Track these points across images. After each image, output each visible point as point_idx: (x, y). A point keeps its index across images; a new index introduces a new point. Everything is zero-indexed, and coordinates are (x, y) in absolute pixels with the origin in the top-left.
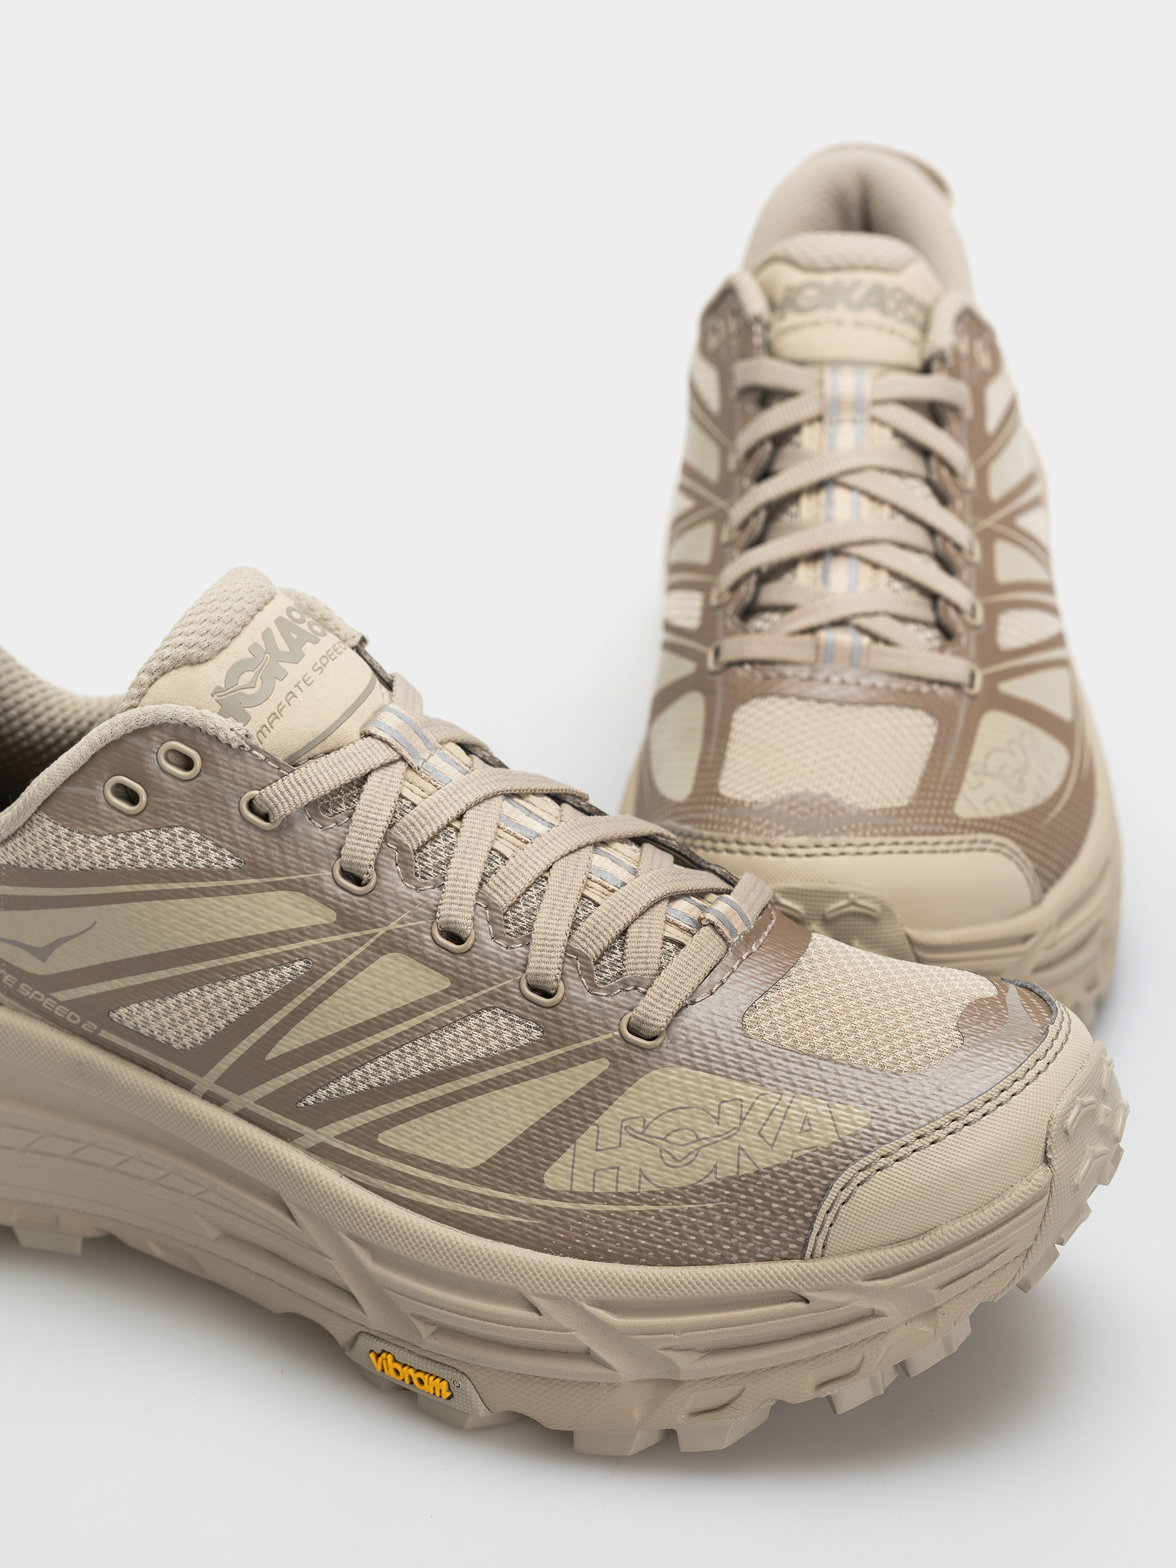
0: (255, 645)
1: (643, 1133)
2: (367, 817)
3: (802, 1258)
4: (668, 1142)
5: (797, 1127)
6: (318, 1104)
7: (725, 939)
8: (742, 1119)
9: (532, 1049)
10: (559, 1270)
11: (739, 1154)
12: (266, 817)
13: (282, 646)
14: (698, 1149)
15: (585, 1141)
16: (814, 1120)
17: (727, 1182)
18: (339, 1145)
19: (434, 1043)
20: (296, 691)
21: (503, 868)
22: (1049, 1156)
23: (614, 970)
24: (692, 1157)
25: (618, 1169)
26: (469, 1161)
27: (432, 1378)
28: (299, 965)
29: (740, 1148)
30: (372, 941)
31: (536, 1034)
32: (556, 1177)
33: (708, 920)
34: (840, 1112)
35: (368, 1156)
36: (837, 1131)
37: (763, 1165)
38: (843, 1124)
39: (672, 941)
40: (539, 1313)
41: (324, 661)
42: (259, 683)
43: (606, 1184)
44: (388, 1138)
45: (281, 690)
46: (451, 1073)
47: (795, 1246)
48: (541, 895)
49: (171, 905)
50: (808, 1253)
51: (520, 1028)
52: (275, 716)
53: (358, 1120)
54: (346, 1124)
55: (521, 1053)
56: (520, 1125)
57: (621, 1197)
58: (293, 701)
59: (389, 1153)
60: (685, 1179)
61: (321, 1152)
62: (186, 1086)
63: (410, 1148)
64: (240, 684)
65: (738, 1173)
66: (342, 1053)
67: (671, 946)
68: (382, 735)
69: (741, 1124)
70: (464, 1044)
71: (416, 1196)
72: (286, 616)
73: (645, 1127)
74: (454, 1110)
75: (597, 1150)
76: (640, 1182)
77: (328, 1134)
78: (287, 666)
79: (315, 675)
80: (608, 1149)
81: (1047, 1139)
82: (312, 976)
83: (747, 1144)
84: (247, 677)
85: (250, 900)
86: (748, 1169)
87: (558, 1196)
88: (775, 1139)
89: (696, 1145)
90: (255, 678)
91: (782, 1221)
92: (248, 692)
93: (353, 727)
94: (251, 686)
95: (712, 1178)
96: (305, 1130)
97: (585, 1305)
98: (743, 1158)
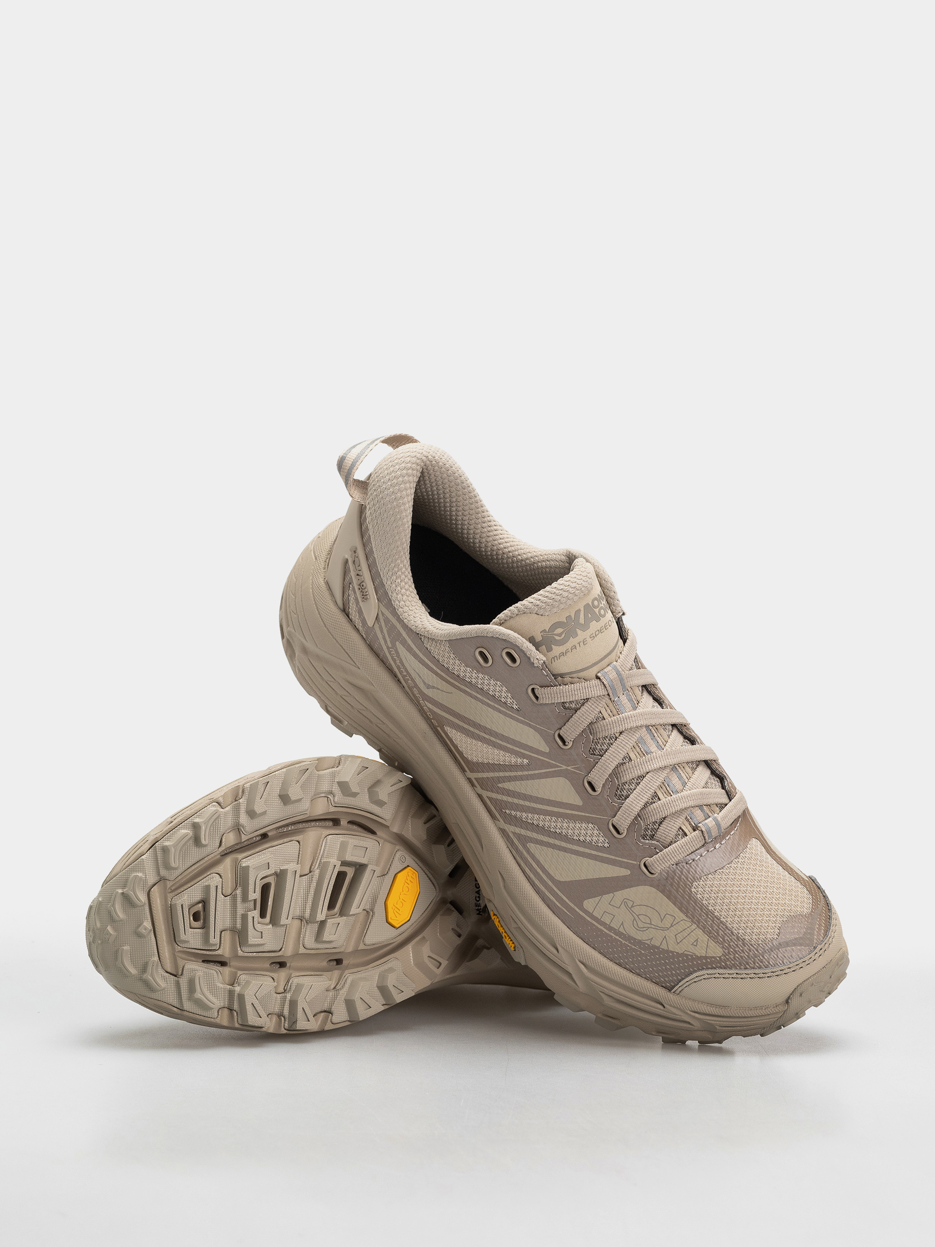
0: (570, 616)
1: (630, 909)
2: (579, 719)
3: (670, 991)
4: (638, 917)
5: (691, 941)
6: (510, 815)
7: (705, 839)
8: (672, 926)
9: (602, 849)
10: (572, 942)
11: (664, 939)
12: (537, 698)
13: (582, 621)
14: (649, 928)
15: (607, 897)
16: (700, 942)
17: (654, 947)
18: (511, 835)
19: (565, 824)
20: (578, 646)
21: (627, 764)
22: (789, 1001)
23: (652, 832)
24: (645, 929)
25: (614, 916)
26: (558, 877)
27: (509, 940)
28: (526, 761)
29: (665, 937)
30: (559, 769)
31: (606, 845)
32: (589, 904)
33: (702, 829)
34: (711, 945)
35: (520, 847)
36: (706, 952)
37: (671, 949)
38: (710, 951)
39: (683, 830)
40: (558, 952)
41: (597, 633)
42: (563, 635)
43: (607, 919)
44: (532, 846)
45: (572, 642)
46: (566, 838)
47: (669, 985)
48: (638, 784)
49: (485, 707)
50: (673, 991)
51: (601, 839)
52: (563, 654)
53: (523, 832)
54: (518, 830)
55: (597, 848)
56: (584, 876)
57: (610, 928)
58: (574, 651)
59: (528, 851)
60: (639, 936)
61: (503, 832)
62: (463, 770)
63: (537, 856)
64: (555, 633)
65: (660, 946)
66: (527, 804)
67: (681, 833)
68: (604, 682)
69: (670, 927)
70: (577, 832)
71: (532, 876)
72: (591, 604)
73: (632, 906)
74: (561, 853)
75: (609, 904)
76: (620, 926)
77: (510, 829)
78: (579, 632)
79: (589, 639)
80: (614, 906)
81: (791, 994)
82: (528, 767)
83: (668, 937)
84: (559, 630)
85: (517, 724)
86: (664, 946)
87: (586, 912)
88: (680, 942)
89: (649, 926)
90: (562, 633)
91: (668, 974)
92: (557, 638)
93: (592, 672)
94: (560, 635)
95: (648, 942)
96: (501, 820)
97: (577, 960)
98: (664, 942)
